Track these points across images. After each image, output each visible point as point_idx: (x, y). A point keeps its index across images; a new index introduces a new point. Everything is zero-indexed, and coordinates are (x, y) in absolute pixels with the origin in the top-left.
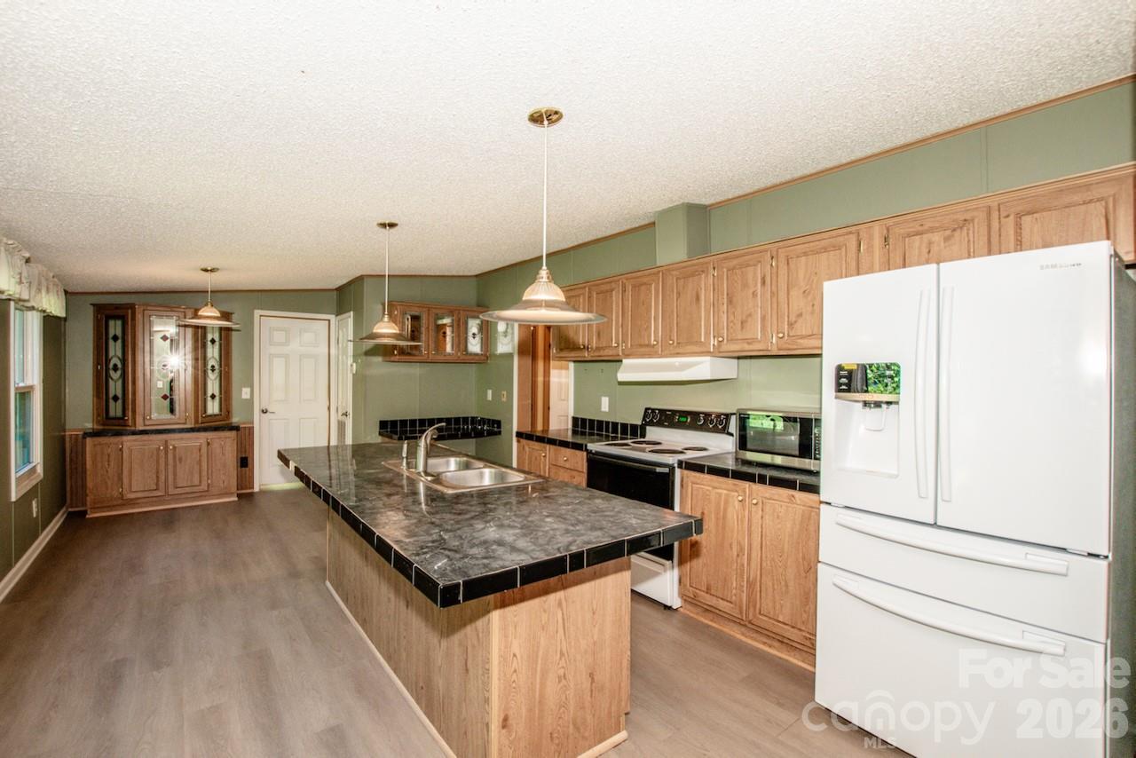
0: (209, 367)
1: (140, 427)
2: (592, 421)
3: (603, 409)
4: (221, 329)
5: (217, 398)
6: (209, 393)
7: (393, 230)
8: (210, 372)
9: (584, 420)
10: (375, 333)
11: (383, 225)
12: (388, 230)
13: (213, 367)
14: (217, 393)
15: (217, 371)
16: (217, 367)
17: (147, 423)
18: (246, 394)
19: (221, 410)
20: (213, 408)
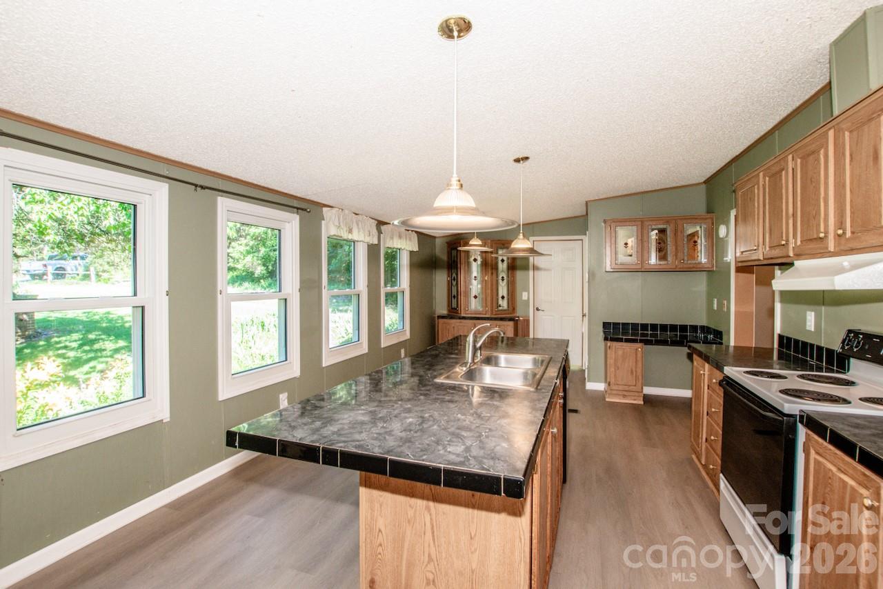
0: (500, 278)
1: (463, 315)
2: (797, 341)
3: (808, 328)
4: (482, 252)
5: (506, 299)
6: (500, 295)
7: (527, 163)
8: (500, 281)
9: (789, 339)
10: (514, 248)
11: (517, 160)
12: (521, 164)
13: (503, 277)
14: (505, 295)
15: (505, 281)
16: (505, 278)
17: (467, 312)
18: (525, 296)
19: (508, 307)
20: (504, 304)
